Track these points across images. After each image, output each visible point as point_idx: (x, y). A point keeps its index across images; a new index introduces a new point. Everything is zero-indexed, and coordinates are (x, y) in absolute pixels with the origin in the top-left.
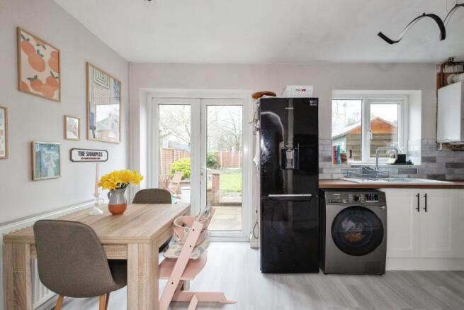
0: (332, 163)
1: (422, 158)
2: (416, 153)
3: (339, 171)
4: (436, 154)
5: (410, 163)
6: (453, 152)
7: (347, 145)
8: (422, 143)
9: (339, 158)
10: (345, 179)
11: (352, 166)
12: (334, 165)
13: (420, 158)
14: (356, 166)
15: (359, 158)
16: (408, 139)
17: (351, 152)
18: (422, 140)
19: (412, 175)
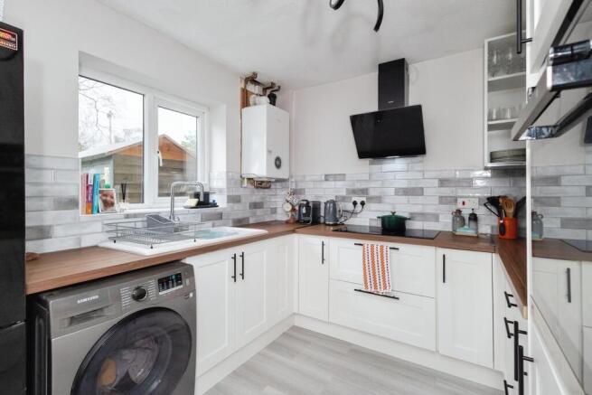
0: (80, 213)
1: (228, 197)
2: (221, 191)
3: (98, 227)
4: (240, 192)
5: (214, 205)
6: (256, 190)
7: (115, 174)
8: (227, 176)
9: (98, 202)
10: (111, 245)
11: (127, 216)
12: (84, 217)
13: (226, 198)
14: (135, 216)
15: (139, 197)
16: (210, 171)
17: (123, 187)
18: (227, 172)
19: (217, 222)
